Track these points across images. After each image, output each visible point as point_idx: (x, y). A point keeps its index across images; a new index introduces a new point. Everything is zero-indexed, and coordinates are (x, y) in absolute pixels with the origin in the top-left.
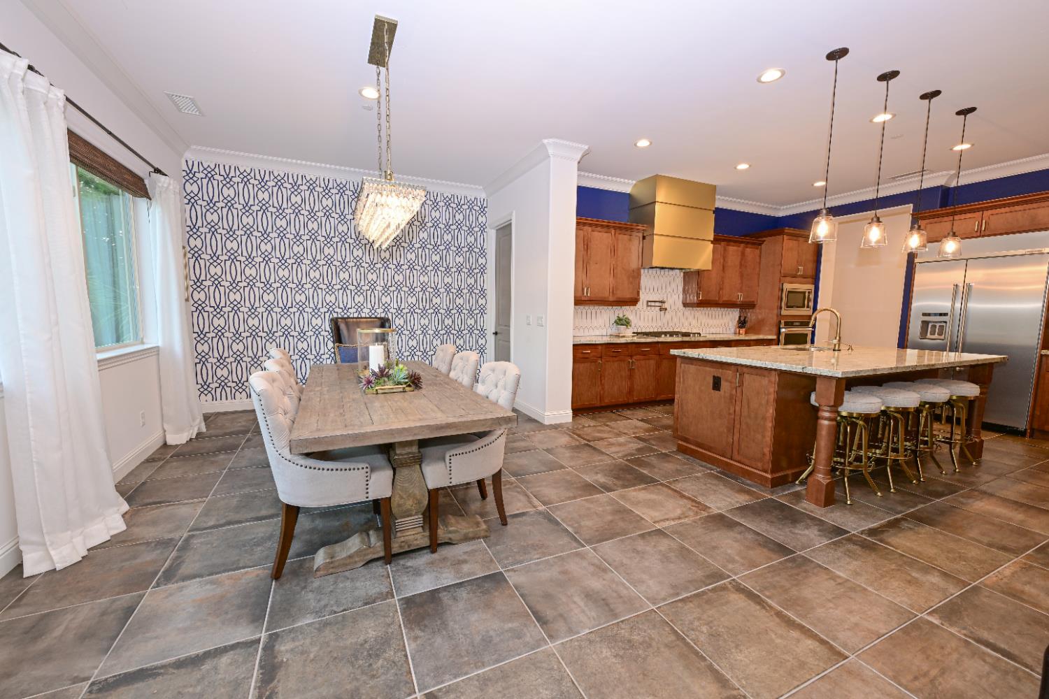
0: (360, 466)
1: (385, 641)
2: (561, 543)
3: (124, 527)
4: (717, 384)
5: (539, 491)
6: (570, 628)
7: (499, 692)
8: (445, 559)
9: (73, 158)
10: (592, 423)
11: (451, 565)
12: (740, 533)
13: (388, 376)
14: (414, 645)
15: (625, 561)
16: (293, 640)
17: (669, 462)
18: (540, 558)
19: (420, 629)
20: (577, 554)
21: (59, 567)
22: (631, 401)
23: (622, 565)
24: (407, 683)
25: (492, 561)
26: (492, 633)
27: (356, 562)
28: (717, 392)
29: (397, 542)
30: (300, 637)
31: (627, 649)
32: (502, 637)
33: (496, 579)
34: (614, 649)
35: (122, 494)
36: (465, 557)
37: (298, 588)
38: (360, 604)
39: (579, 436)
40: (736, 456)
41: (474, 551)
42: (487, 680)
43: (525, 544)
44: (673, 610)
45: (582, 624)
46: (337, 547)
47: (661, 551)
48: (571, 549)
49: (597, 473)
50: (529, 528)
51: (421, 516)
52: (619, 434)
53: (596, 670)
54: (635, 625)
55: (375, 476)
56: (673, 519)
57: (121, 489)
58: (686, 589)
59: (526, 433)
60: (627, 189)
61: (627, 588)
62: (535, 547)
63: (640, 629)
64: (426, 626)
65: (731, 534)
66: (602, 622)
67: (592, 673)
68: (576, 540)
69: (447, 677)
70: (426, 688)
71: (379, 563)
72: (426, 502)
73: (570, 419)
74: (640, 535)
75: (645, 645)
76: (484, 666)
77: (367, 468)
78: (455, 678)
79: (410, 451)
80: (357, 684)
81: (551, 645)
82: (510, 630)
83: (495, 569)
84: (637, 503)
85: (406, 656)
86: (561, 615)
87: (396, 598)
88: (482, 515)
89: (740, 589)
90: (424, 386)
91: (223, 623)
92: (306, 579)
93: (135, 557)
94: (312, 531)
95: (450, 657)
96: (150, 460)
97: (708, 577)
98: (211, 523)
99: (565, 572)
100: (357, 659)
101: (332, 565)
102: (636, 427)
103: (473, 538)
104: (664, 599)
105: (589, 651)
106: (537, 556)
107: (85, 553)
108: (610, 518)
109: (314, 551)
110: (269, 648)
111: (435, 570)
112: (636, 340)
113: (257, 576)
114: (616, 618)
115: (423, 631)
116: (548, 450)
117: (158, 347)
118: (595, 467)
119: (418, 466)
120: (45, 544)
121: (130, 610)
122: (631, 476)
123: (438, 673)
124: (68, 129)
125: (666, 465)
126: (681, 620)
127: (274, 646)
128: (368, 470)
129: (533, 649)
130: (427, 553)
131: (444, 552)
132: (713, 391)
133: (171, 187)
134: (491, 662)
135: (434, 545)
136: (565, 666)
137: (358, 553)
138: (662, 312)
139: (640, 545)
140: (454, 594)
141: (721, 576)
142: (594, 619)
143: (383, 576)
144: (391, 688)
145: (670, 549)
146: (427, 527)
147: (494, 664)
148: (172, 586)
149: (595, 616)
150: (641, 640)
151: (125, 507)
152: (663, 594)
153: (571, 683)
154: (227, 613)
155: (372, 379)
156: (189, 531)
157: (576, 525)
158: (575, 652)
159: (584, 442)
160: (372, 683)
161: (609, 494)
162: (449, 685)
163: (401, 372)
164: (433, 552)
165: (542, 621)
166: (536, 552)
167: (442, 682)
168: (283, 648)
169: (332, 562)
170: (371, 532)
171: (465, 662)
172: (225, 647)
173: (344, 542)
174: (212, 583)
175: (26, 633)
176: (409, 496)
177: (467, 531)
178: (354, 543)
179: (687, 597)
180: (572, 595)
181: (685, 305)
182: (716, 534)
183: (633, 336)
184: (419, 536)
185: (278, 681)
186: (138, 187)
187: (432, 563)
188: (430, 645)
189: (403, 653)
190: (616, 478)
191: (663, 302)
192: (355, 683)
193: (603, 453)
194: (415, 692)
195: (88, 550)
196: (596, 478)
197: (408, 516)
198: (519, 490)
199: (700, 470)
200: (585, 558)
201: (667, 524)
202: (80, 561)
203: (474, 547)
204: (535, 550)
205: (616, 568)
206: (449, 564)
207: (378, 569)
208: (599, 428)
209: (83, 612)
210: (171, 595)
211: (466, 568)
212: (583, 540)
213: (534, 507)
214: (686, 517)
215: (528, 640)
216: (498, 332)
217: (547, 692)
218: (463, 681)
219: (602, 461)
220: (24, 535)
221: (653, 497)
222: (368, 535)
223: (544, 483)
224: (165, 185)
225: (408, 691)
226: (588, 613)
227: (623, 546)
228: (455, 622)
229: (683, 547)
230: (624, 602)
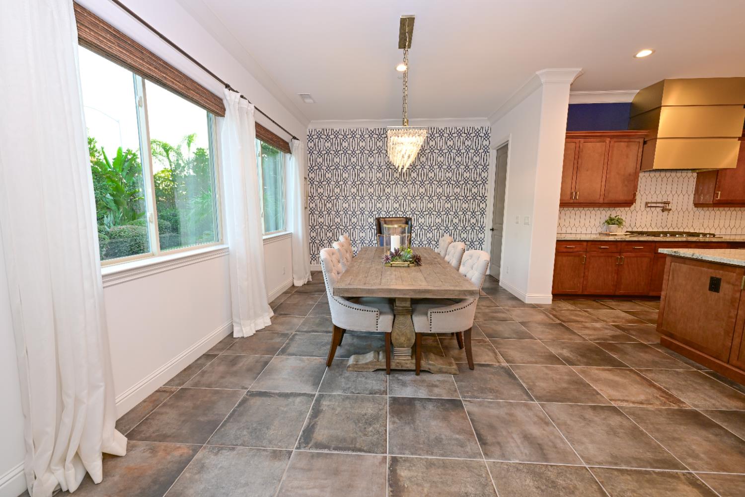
0: (374, 310)
1: (376, 418)
2: (515, 393)
3: (270, 324)
4: (715, 285)
5: (506, 352)
6: (503, 454)
7: (439, 475)
8: (423, 381)
9: (258, 136)
10: (571, 307)
11: (427, 386)
12: (716, 435)
13: (400, 256)
14: (392, 426)
15: (569, 422)
16: (330, 401)
17: (646, 352)
18: (493, 399)
19: (398, 418)
20: (526, 405)
21: (245, 336)
22: (617, 293)
23: (565, 424)
24: (383, 445)
25: (456, 391)
26: (443, 437)
27: (369, 368)
28: (714, 293)
29: (394, 362)
30: (333, 400)
31: (550, 487)
32: (449, 442)
33: (456, 404)
34: (537, 482)
35: (272, 307)
36: (437, 383)
37: (337, 374)
38: (367, 392)
39: (554, 316)
40: (734, 360)
41: (444, 382)
42: (432, 464)
43: (484, 386)
44: (607, 475)
45: (514, 455)
46: (361, 357)
47: (610, 425)
48: (521, 400)
49: (563, 348)
50: (490, 376)
51: (410, 349)
52: (597, 320)
53: (517, 491)
54: (562, 473)
55: (382, 318)
56: (634, 403)
57: (272, 305)
58: (628, 463)
59: (507, 308)
60: (629, 99)
61: (564, 443)
62: (491, 390)
63: (566, 477)
64: (401, 418)
65: (704, 433)
66: (533, 460)
67: (513, 491)
68: (527, 394)
69: (407, 452)
70: (393, 454)
71: (383, 372)
72: (413, 341)
73: (550, 302)
74: (591, 407)
75: (567, 491)
76: (432, 454)
77: (377, 311)
78: (412, 454)
79: (404, 305)
80: (356, 436)
81: (485, 460)
82: (457, 439)
83: (456, 396)
84: (597, 380)
85: (386, 430)
86: (499, 443)
87: (388, 396)
88: (456, 359)
89: (693, 483)
90: (423, 264)
91: (301, 381)
92: (342, 371)
93: (272, 339)
94: (351, 345)
95: (412, 441)
96: (286, 293)
97: (657, 461)
98: (305, 330)
99: (511, 415)
100: (359, 422)
101: (356, 366)
102: (618, 317)
103: (446, 373)
104: (600, 463)
105: (514, 475)
106: (491, 397)
107: (255, 332)
108: (565, 385)
109: (349, 356)
110: (318, 401)
111: (416, 385)
112: (628, 238)
113: (320, 362)
114: (546, 462)
115: (400, 420)
116: (523, 323)
117: (291, 233)
118: (563, 343)
119: (410, 316)
120: (241, 324)
121: (266, 363)
122: (598, 357)
123: (403, 447)
124: (256, 122)
125: (642, 354)
126: (613, 485)
127: (320, 400)
128: (378, 313)
129: (470, 457)
130: (413, 374)
131: (425, 376)
132: (709, 292)
133: (300, 146)
134: (438, 454)
135: (418, 371)
136: (492, 478)
137: (371, 363)
138: (666, 213)
139: (589, 414)
140: (425, 405)
141: (676, 466)
142: (526, 454)
143: (383, 380)
144: (373, 445)
145: (620, 425)
146: (414, 357)
147: (439, 456)
148: (284, 357)
149: (528, 453)
150: (565, 485)
151: (272, 314)
152: (600, 459)
153: (493, 491)
154: (303, 377)
155: (390, 257)
156: (296, 331)
157: (531, 384)
158: (503, 472)
159: (559, 322)
160: (364, 438)
161: (570, 366)
162: (407, 457)
163: (408, 253)
164: (417, 374)
165: (483, 442)
166: (491, 394)
167: (404, 454)
168: (325, 403)
169: (356, 364)
170: (381, 353)
171: (421, 448)
172: (300, 393)
173: (365, 355)
174: (300, 360)
175: (231, 362)
176: (403, 334)
177: (442, 366)
178: (370, 357)
179: (627, 470)
180: (512, 433)
181: (697, 205)
182: (682, 428)
183: (626, 235)
184: (409, 362)
185: (319, 419)
186: (286, 148)
187: (415, 381)
188: (402, 429)
189: (385, 428)
190: (581, 356)
191: (668, 203)
192: (355, 435)
193: (574, 333)
194: (386, 453)
195: (256, 331)
196: (560, 351)
197: (401, 347)
198: (489, 348)
199: (682, 367)
200: (532, 410)
201: (625, 404)
202: (252, 336)
203: (446, 379)
204: (491, 392)
205: (558, 425)
206: (425, 384)
207: (382, 376)
208: (577, 312)
209: (250, 359)
210: (283, 361)
211: (436, 390)
212: (534, 396)
213: (499, 362)
214: (651, 404)
215: (468, 450)
216: (494, 229)
217: (472, 489)
218: (416, 458)
219: (571, 339)
220: (235, 319)
221: (617, 378)
222: (379, 354)
223: (512, 347)
224: (297, 145)
225: (382, 451)
226: (522, 449)
227: (571, 410)
228: (420, 421)
229: (635, 428)
230: (558, 453)
